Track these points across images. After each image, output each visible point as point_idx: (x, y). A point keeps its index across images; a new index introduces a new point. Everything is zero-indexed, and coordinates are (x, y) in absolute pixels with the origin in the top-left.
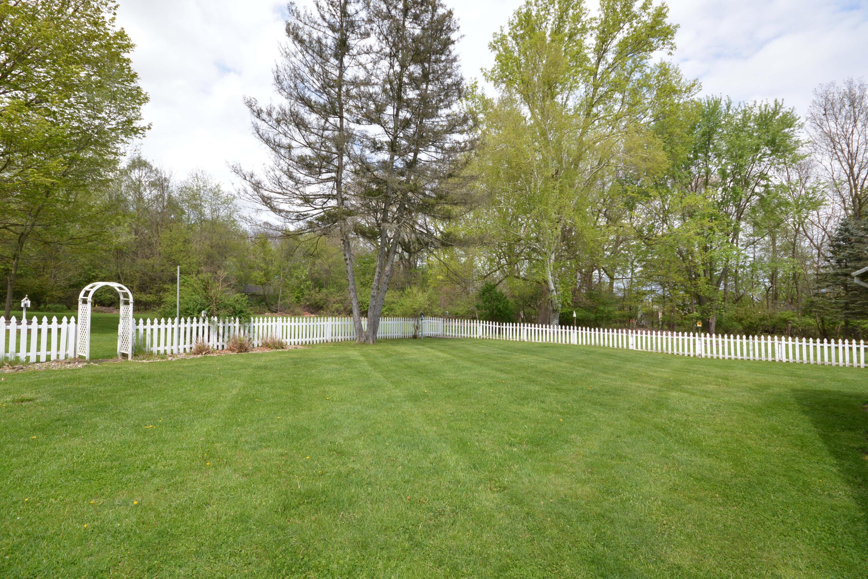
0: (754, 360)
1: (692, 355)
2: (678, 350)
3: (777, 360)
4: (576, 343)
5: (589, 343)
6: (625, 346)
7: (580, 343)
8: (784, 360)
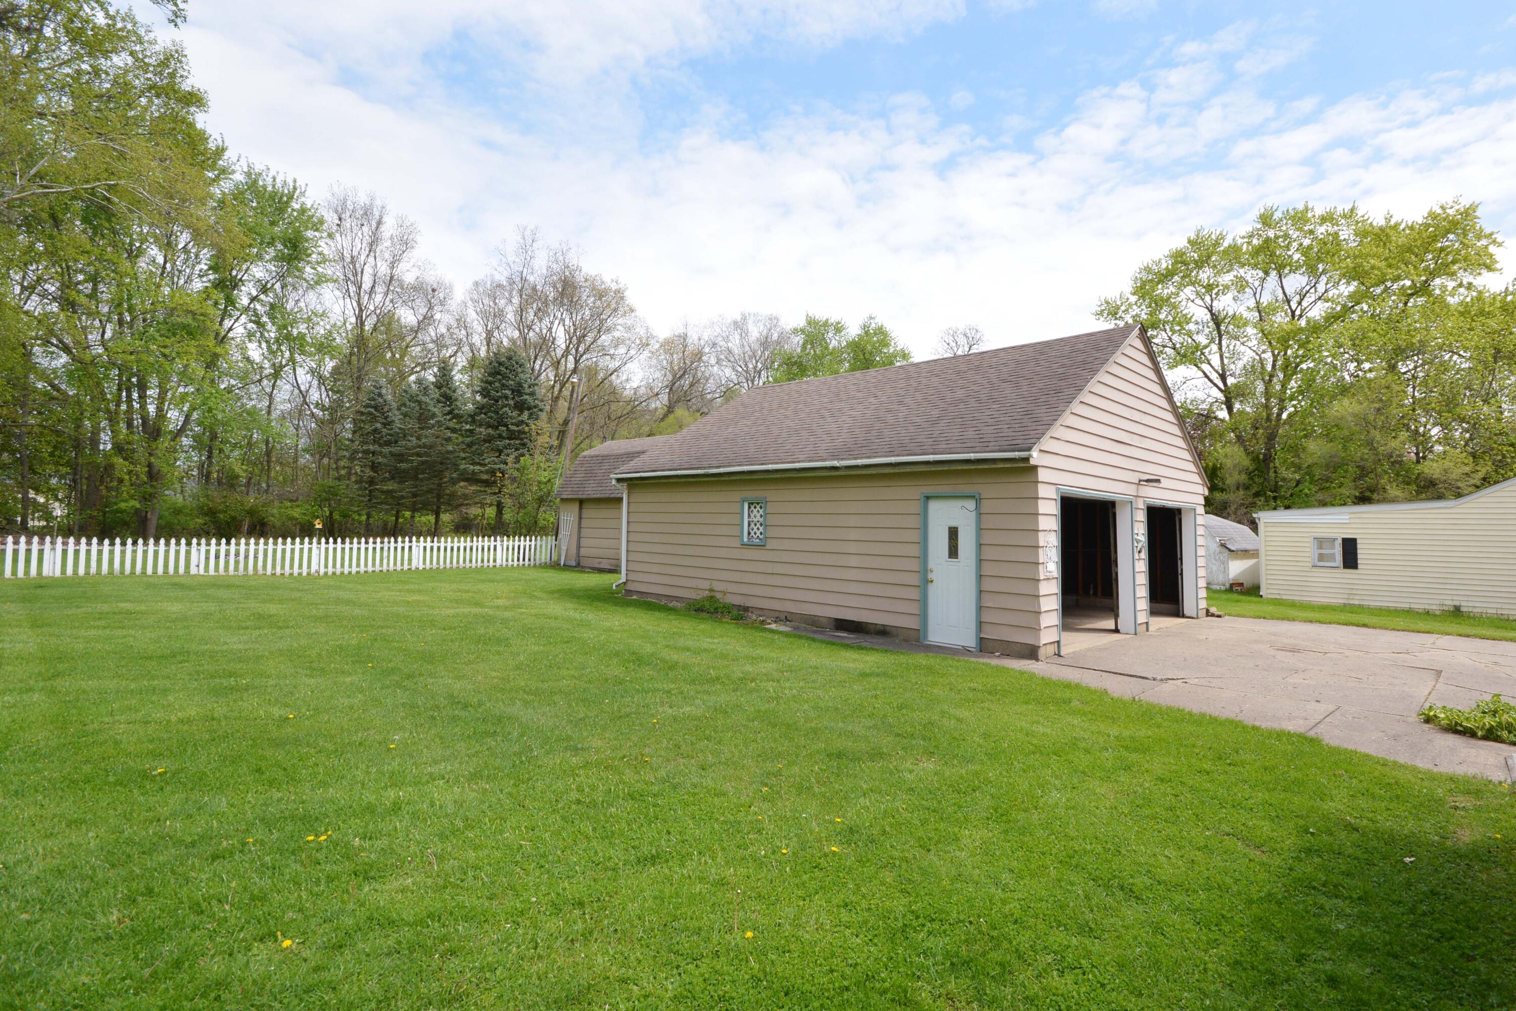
0: (388, 571)
1: (305, 574)
2: (283, 567)
3: (413, 568)
4: (58, 573)
5: (93, 570)
6: (181, 570)
7: (69, 571)
8: (421, 567)
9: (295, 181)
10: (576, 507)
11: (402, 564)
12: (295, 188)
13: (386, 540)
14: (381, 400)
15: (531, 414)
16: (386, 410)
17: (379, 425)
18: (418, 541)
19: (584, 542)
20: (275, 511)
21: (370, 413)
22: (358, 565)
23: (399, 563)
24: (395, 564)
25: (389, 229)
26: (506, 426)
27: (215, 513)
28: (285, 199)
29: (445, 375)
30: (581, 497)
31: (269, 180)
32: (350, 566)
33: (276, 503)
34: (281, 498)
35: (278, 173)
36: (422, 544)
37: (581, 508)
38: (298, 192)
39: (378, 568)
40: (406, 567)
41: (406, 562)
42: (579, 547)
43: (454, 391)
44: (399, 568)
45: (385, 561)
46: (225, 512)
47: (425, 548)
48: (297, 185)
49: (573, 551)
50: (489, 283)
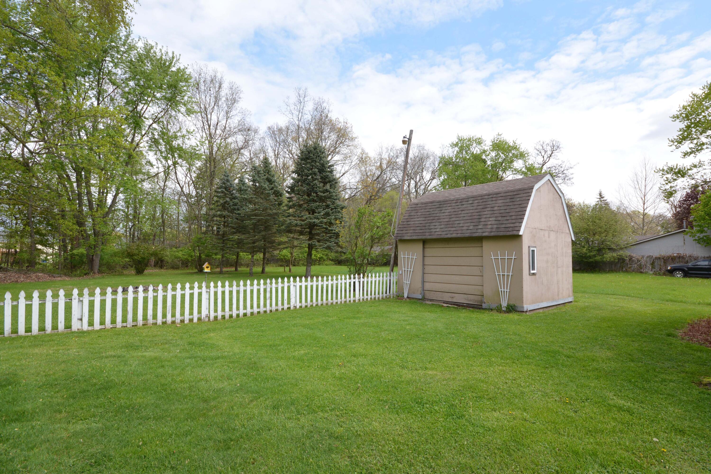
9: (173, 53)
10: (420, 246)
11: (283, 304)
12: (173, 57)
13: (268, 281)
14: (229, 184)
15: (331, 186)
16: (231, 190)
17: (228, 199)
18: (295, 281)
19: (428, 278)
20: (168, 253)
21: (222, 192)
22: (245, 308)
23: (280, 303)
24: (277, 304)
25: (225, 92)
26: (316, 193)
27: (133, 255)
28: (167, 63)
29: (267, 167)
30: (424, 237)
31: (158, 51)
32: (238, 308)
33: (169, 250)
34: (171, 246)
35: (163, 47)
36: (298, 284)
37: (424, 248)
38: (175, 60)
39: (262, 309)
40: (286, 306)
41: (286, 302)
42: (423, 282)
43: (273, 176)
44: (280, 307)
45: (268, 302)
46: (138, 255)
47: (301, 287)
48: (175, 55)
49: (419, 285)
50: (276, 127)
